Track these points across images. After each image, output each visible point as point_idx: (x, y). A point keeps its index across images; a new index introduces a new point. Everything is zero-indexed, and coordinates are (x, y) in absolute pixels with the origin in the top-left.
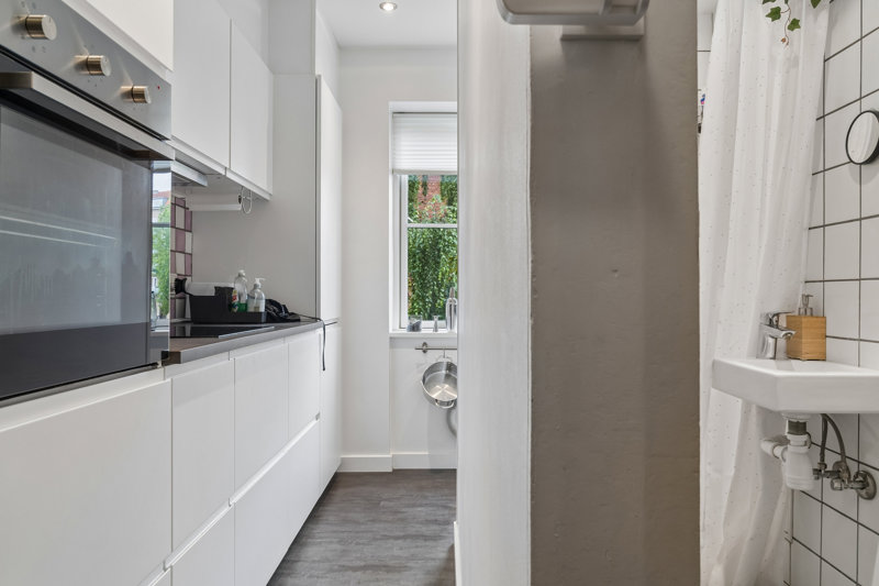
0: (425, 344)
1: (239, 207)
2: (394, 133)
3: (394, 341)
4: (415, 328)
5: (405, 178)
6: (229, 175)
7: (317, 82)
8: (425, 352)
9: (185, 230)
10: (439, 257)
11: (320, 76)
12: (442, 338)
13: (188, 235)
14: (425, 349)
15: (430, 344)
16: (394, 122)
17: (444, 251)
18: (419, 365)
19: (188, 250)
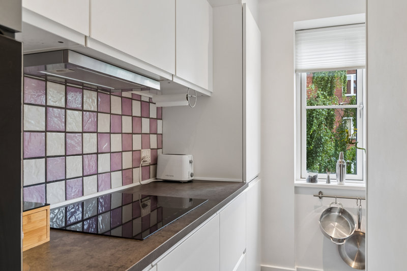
0: (320, 193)
1: (186, 103)
2: (296, 44)
3: (297, 189)
4: (313, 180)
5: (305, 75)
6: (175, 80)
7: (243, 10)
8: (320, 198)
9: (157, 119)
10: (313, 121)
11: (245, 4)
12: (334, 188)
13: (159, 122)
14: (321, 195)
15: (325, 192)
16: (296, 37)
17: (316, 118)
18: (316, 207)
19: (159, 131)
